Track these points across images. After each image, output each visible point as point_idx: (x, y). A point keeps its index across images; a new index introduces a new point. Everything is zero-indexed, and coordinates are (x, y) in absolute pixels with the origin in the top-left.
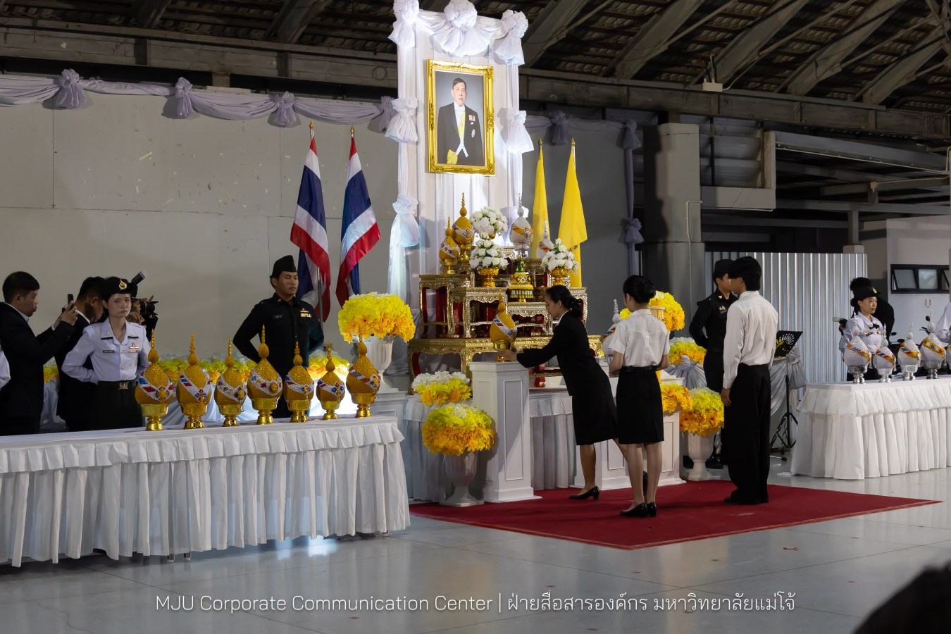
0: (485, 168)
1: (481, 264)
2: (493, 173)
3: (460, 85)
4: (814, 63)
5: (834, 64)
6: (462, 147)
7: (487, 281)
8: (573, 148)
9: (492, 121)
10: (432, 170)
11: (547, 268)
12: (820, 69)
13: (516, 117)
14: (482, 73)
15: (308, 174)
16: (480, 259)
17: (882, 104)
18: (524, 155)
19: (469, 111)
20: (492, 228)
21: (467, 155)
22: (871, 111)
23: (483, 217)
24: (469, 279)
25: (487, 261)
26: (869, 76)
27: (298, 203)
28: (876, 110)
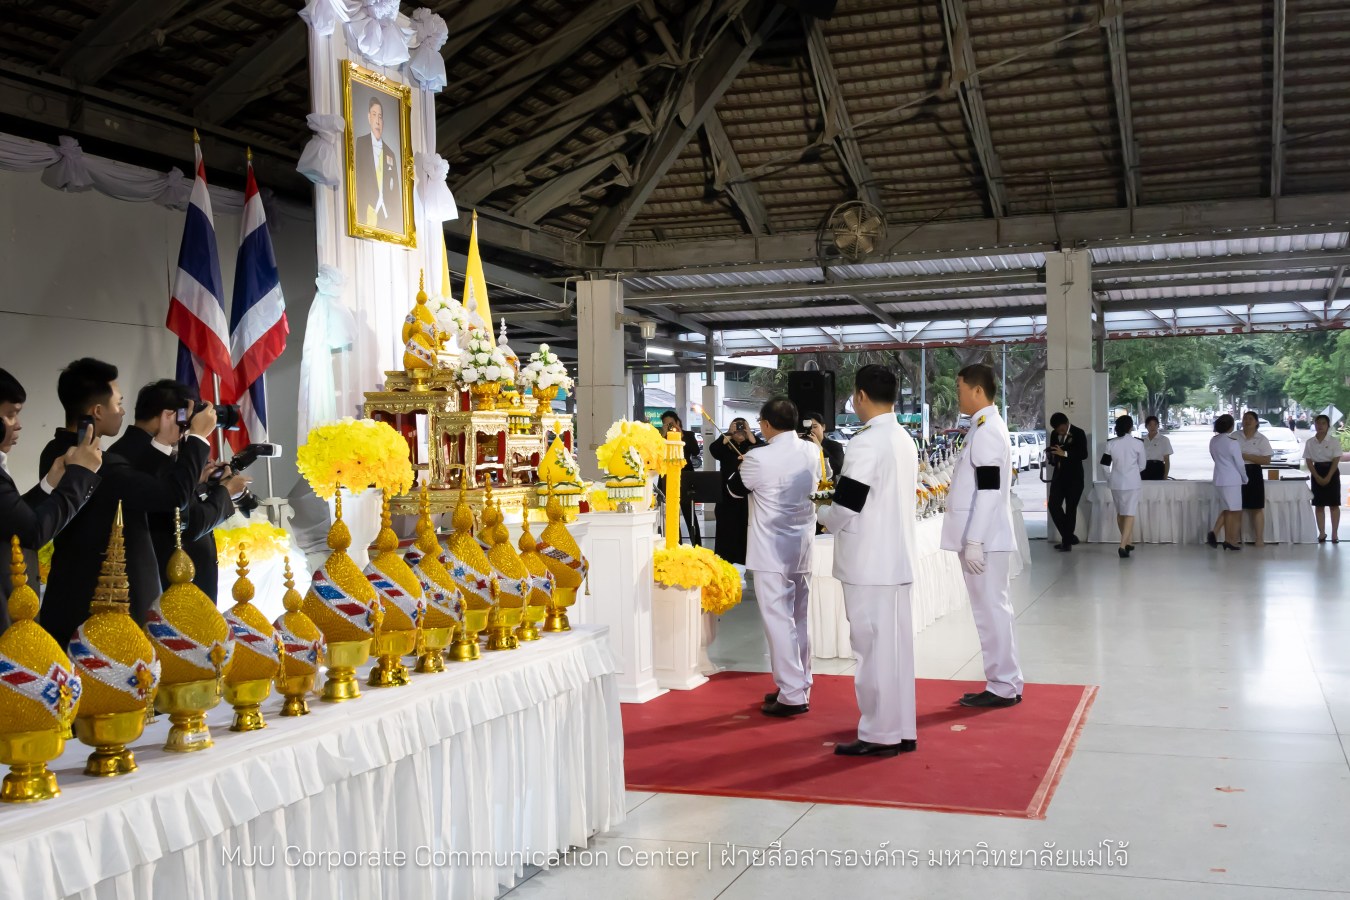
0: (405, 238)
1: (483, 377)
2: (414, 246)
3: (376, 108)
4: (490, 168)
5: (515, 172)
6: (380, 202)
7: (483, 402)
8: (475, 223)
9: (412, 168)
10: (354, 232)
11: (535, 384)
12: (498, 176)
13: (436, 167)
14: (399, 95)
15: (194, 215)
16: (482, 369)
17: (537, 223)
18: (446, 225)
19: (386, 150)
20: (456, 325)
21: (386, 216)
22: (525, 231)
23: (442, 307)
24: (452, 397)
25: (492, 373)
26: (522, 191)
27: (181, 264)
28: (531, 230)
